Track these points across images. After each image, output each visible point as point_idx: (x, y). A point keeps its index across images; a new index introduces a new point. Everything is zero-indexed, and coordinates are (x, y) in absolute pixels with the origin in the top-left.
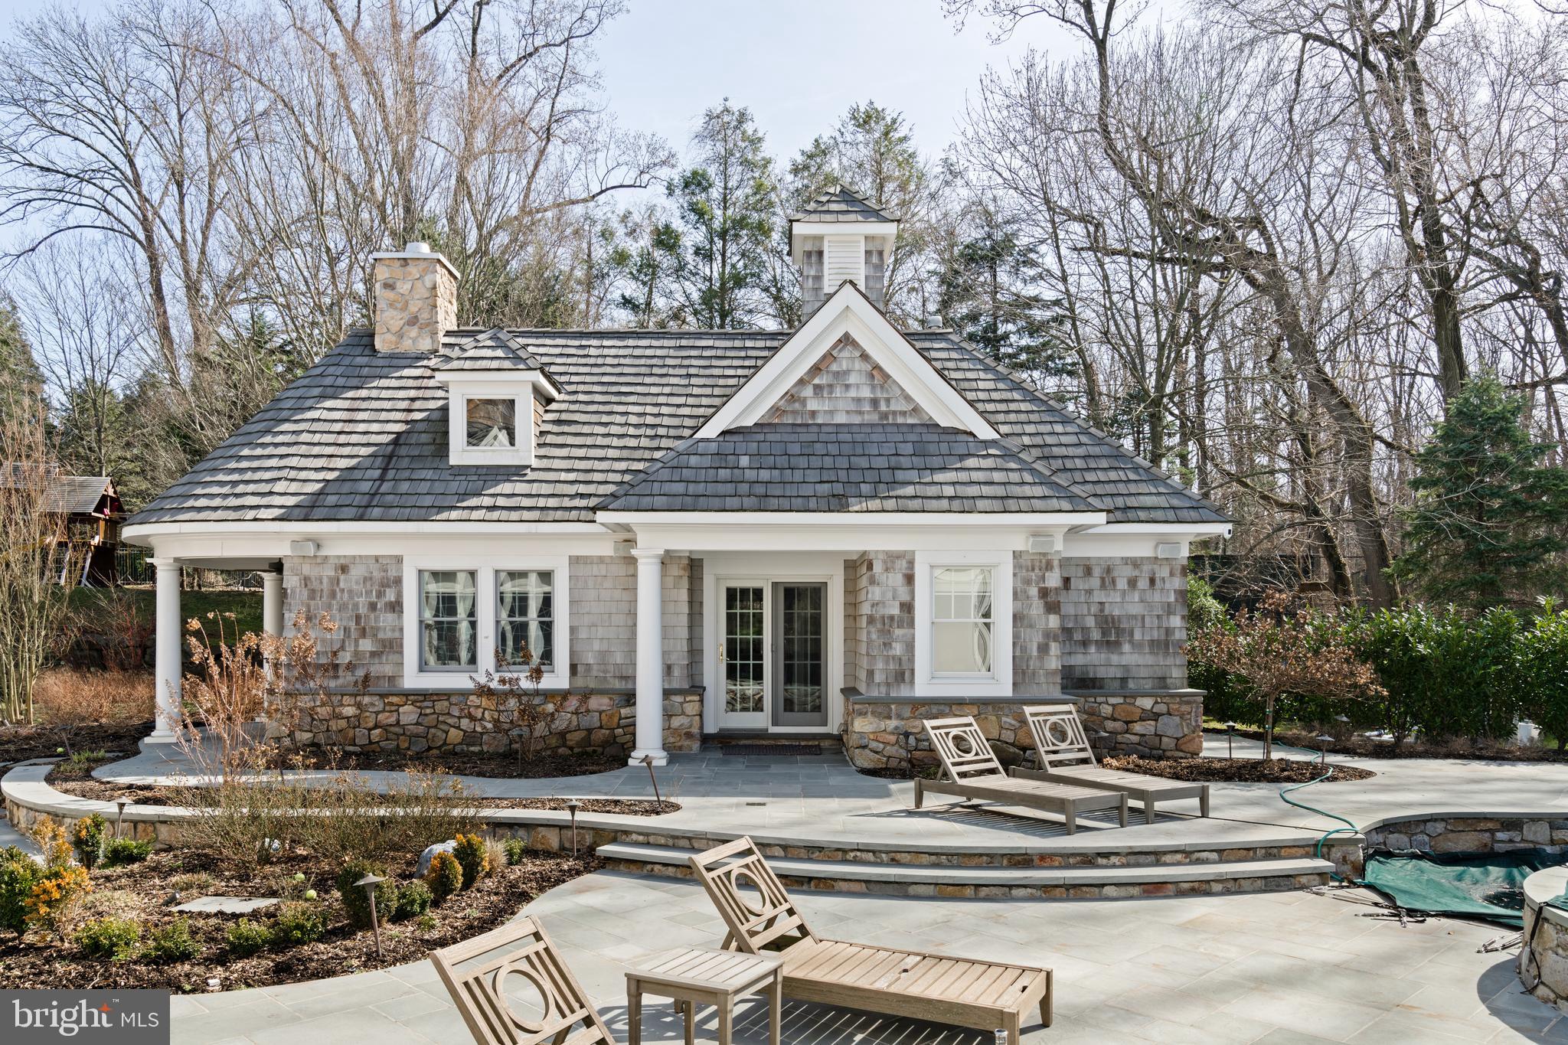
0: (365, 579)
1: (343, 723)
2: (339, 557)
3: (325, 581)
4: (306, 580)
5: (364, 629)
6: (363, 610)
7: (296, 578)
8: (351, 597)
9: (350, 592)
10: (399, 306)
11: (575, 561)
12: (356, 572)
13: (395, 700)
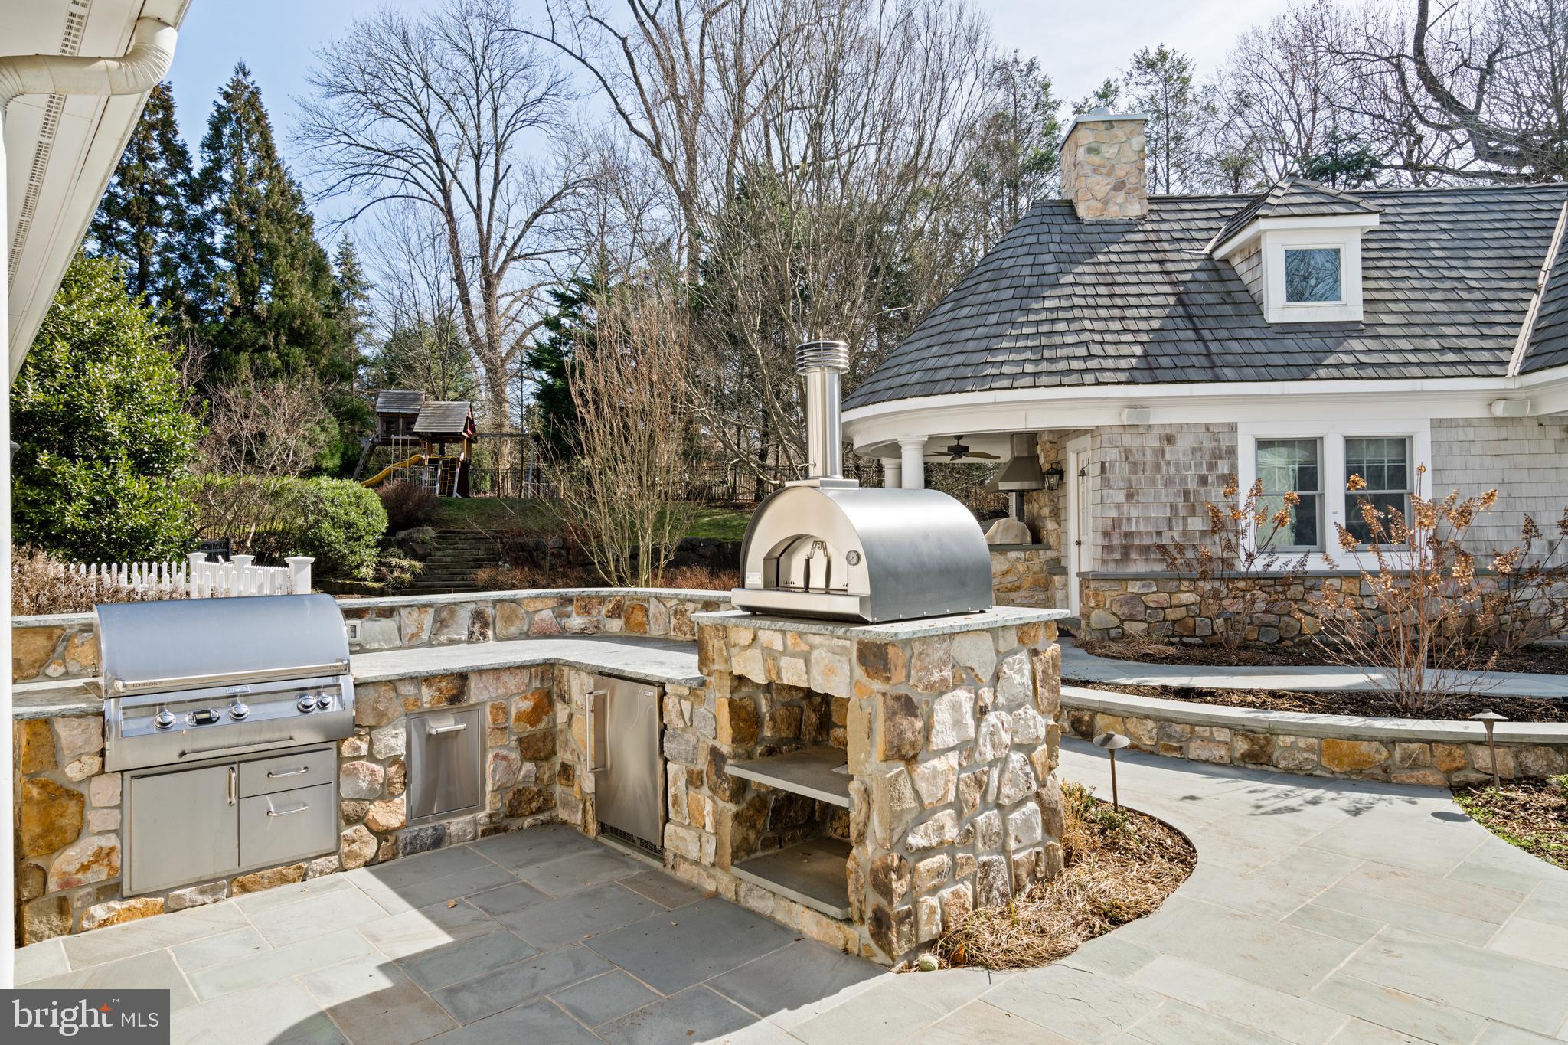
0: (1194, 450)
1: (1180, 613)
2: (1164, 426)
3: (1149, 452)
4: (1127, 452)
5: (1193, 505)
6: (1192, 485)
7: (1115, 451)
8: (1178, 471)
9: (1177, 464)
10: (1104, 171)
11: (1437, 424)
12: (1184, 442)
13: (1241, 584)
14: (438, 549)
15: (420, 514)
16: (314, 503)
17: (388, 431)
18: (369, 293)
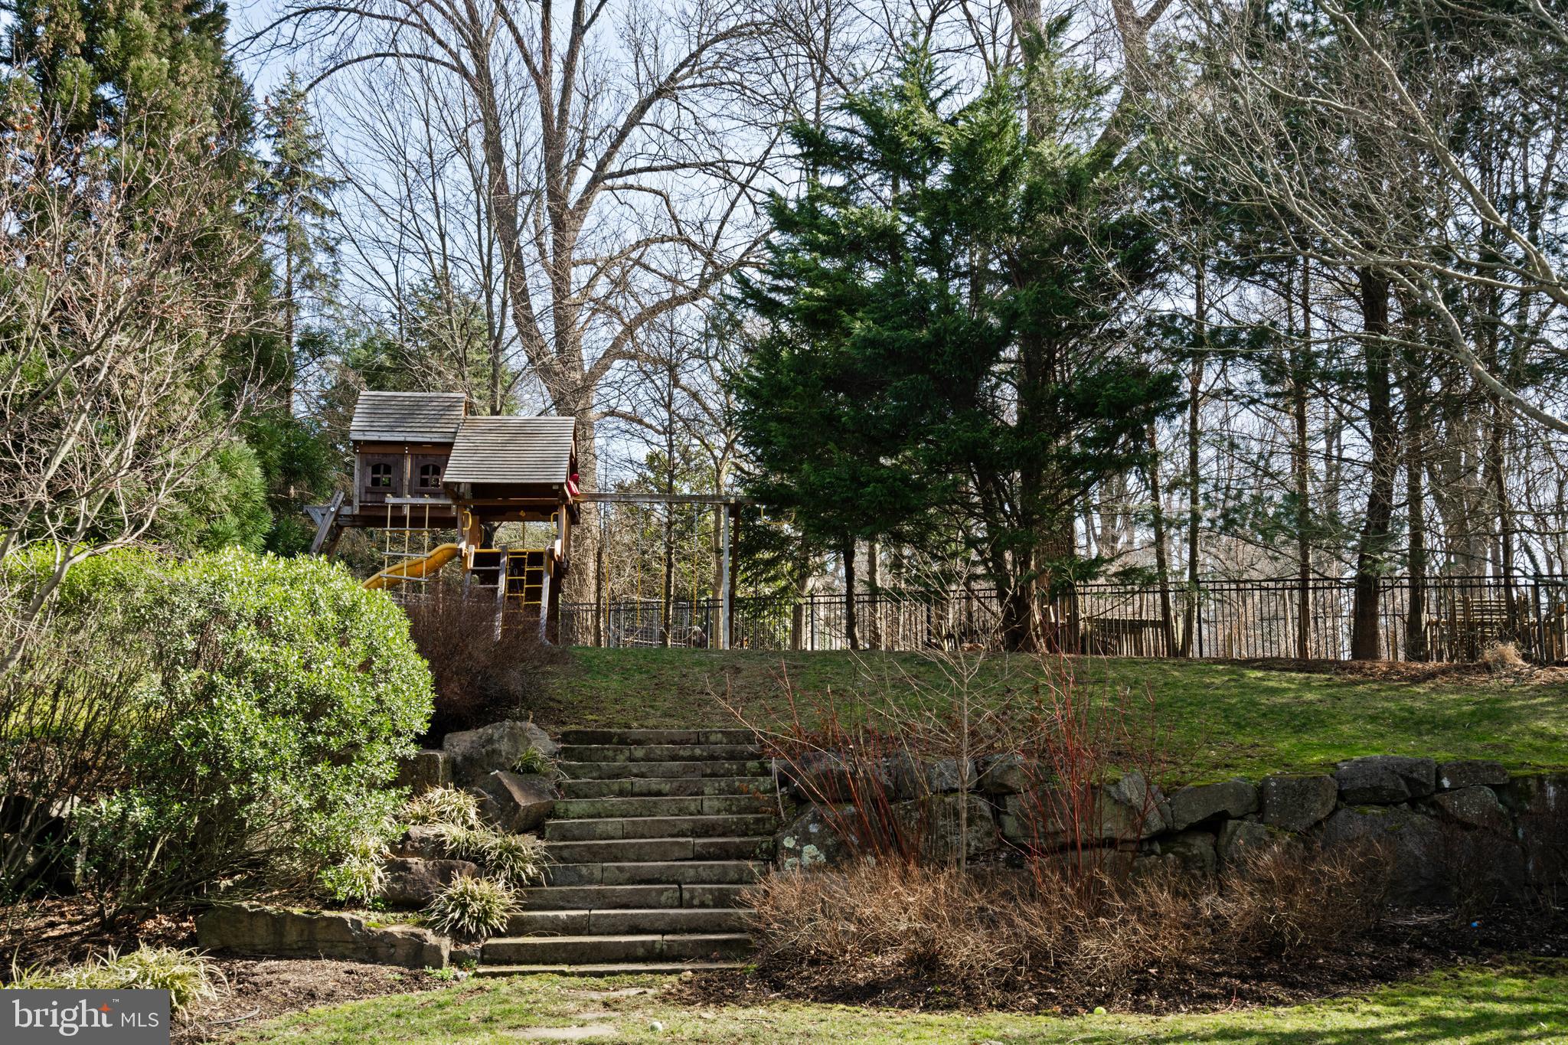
14: (573, 793)
15: (514, 680)
16: (199, 628)
17: (377, 488)
18: (338, 199)
